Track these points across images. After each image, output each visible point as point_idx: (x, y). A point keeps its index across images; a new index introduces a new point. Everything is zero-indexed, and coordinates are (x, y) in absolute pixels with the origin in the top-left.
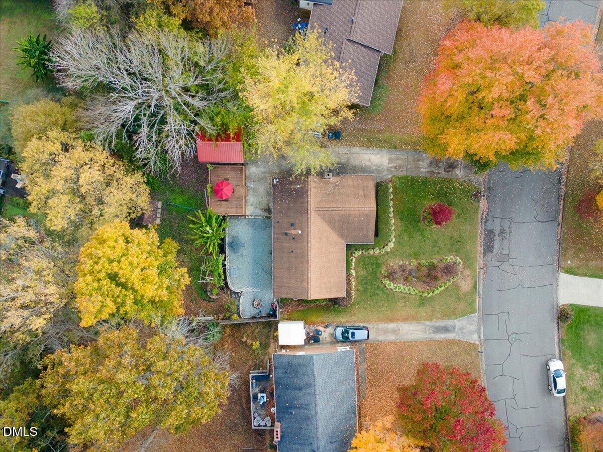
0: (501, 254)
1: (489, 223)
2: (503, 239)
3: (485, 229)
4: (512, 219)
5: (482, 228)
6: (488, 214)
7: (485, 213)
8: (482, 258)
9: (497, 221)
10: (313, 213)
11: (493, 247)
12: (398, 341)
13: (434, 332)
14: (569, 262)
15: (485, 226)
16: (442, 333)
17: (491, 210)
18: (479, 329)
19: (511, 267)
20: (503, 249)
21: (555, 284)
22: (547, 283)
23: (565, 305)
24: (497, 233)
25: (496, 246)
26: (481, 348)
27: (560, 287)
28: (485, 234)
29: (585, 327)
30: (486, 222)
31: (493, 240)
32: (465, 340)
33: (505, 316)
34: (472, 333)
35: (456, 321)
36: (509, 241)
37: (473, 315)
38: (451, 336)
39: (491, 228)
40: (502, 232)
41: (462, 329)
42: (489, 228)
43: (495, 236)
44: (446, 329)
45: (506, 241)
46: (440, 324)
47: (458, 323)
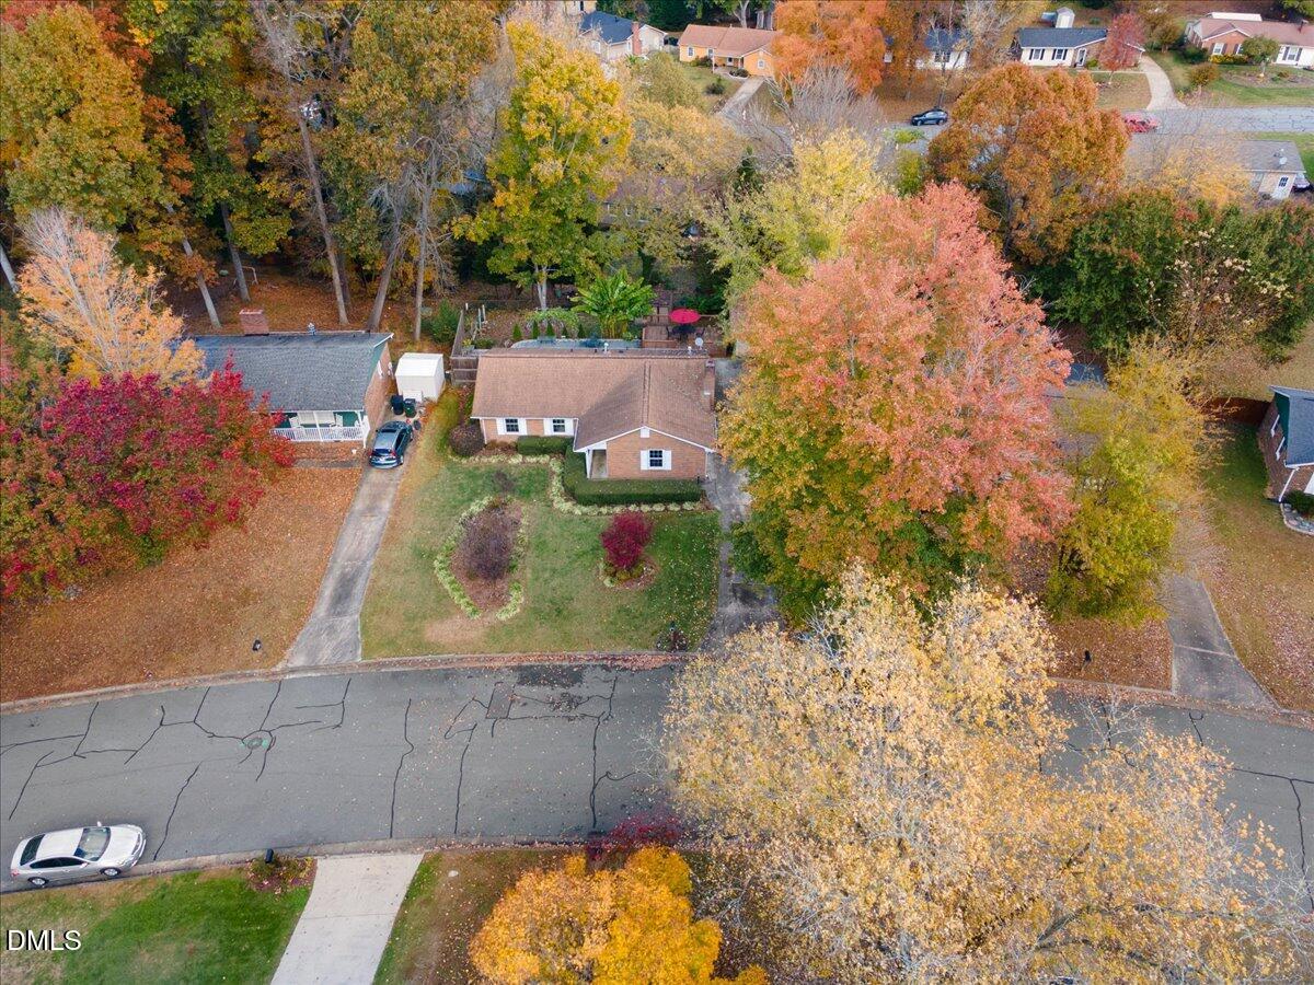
0: (512, 701)
1: (603, 674)
2: (553, 703)
3: (586, 667)
4: (607, 719)
5: (588, 661)
6: (625, 669)
7: (628, 665)
8: (508, 664)
9: (606, 690)
10: (641, 362)
11: (532, 685)
12: (347, 514)
13: (343, 575)
14: (453, 874)
15: (595, 666)
16: (336, 590)
17: (636, 676)
18: (316, 668)
19: (470, 726)
20: (525, 704)
21: (392, 842)
22: (400, 818)
23: (312, 874)
24: (573, 691)
25: (535, 689)
26: (263, 675)
27: (375, 859)
28: (571, 668)
29: (212, 944)
30: (604, 667)
31: (552, 684)
32: (298, 639)
33: (331, 718)
34: (313, 652)
35: (357, 616)
36: (546, 717)
37: (360, 652)
38: (321, 609)
39: (585, 679)
40: (573, 702)
41: (332, 630)
42: (587, 675)
43: (564, 686)
44: (342, 597)
45: (547, 710)
46: (359, 587)
47: (348, 623)
